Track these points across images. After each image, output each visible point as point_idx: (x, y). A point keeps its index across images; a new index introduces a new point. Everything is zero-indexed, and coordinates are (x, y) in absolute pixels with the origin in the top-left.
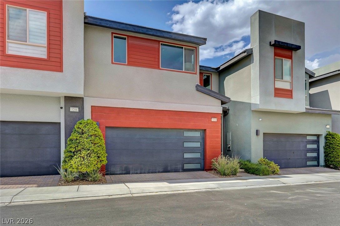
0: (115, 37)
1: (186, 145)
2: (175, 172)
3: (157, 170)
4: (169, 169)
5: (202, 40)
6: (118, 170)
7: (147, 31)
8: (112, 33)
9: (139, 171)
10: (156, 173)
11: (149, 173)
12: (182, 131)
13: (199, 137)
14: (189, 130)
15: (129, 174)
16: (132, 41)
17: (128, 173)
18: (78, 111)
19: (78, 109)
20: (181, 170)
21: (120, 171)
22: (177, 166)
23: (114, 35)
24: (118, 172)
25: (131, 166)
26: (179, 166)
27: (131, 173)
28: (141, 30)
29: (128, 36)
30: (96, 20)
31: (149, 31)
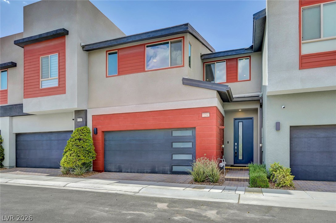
0: (109, 54)
1: (175, 145)
2: (163, 173)
3: (145, 171)
4: (157, 170)
5: (183, 27)
6: (113, 168)
7: (127, 39)
8: (107, 51)
9: (129, 170)
10: (144, 173)
11: (138, 173)
12: (170, 131)
13: (190, 136)
14: (178, 130)
15: (122, 172)
16: (121, 53)
17: (120, 171)
18: (82, 121)
19: (82, 119)
20: (169, 172)
21: (114, 169)
22: (164, 168)
23: (108, 52)
24: (113, 170)
25: (122, 166)
26: (167, 168)
27: (123, 172)
28: (122, 41)
29: (118, 49)
30: (90, 46)
31: (129, 39)
